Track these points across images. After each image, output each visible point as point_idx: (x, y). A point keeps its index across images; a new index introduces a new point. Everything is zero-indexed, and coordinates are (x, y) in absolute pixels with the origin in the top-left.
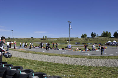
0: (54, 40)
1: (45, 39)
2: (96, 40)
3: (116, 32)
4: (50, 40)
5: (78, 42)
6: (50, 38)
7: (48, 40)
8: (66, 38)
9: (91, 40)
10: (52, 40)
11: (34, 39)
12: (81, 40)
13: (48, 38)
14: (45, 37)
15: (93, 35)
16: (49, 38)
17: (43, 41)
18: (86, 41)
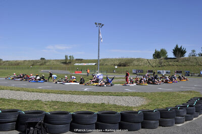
0: (90, 64)
1: (70, 63)
2: (183, 64)
4: (80, 64)
5: (140, 68)
6: (82, 60)
7: (77, 64)
8: (116, 60)
9: (171, 63)
10: (86, 64)
11: (45, 63)
12: (148, 64)
13: (77, 60)
14: (69, 58)
15: (179, 52)
16: (79, 60)
17: (65, 66)
18: (161, 65)
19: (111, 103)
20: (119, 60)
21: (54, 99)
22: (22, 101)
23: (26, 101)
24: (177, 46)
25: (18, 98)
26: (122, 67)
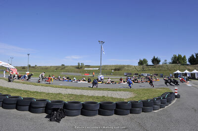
0: (95, 69)
1: (81, 68)
2: (159, 69)
3: (193, 56)
4: (88, 69)
5: (130, 72)
6: (89, 66)
7: (86, 69)
8: (113, 66)
9: (150, 69)
10: (92, 69)
11: (65, 68)
12: (135, 69)
13: (86, 66)
14: (81, 65)
15: (156, 61)
17: (78, 70)
18: (143, 70)
19: (109, 96)
20: (115, 66)
21: (70, 93)
22: (49, 93)
23: (52, 94)
24: (154, 57)
25: (46, 91)
26: (117, 71)
